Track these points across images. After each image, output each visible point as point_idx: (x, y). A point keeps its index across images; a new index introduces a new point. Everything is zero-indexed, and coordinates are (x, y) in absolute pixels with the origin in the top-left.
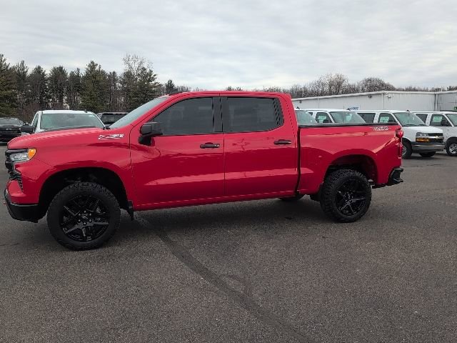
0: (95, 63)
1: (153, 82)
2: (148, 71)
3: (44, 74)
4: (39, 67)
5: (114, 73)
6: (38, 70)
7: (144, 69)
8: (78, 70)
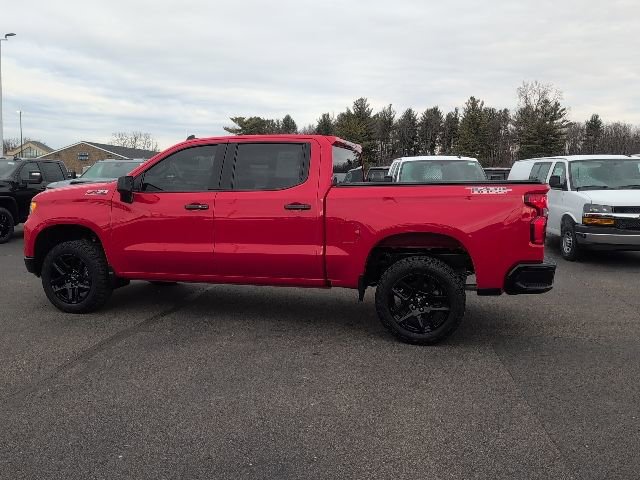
0: (477, 98)
1: (561, 120)
2: (552, 104)
3: (415, 120)
4: (410, 111)
5: (506, 110)
6: (409, 115)
7: (546, 102)
8: (456, 110)
